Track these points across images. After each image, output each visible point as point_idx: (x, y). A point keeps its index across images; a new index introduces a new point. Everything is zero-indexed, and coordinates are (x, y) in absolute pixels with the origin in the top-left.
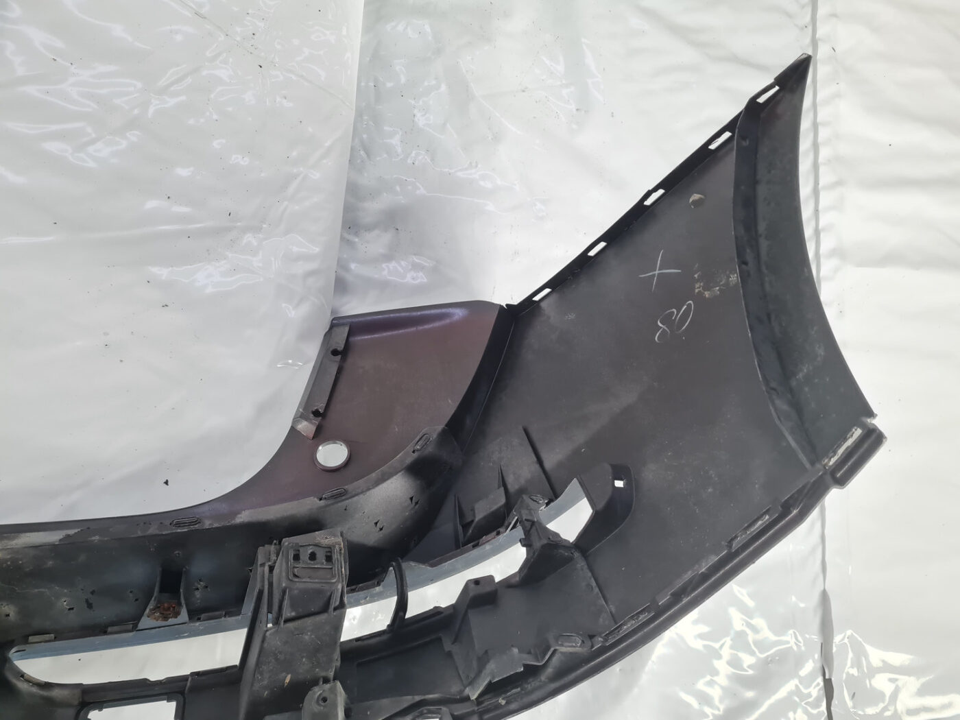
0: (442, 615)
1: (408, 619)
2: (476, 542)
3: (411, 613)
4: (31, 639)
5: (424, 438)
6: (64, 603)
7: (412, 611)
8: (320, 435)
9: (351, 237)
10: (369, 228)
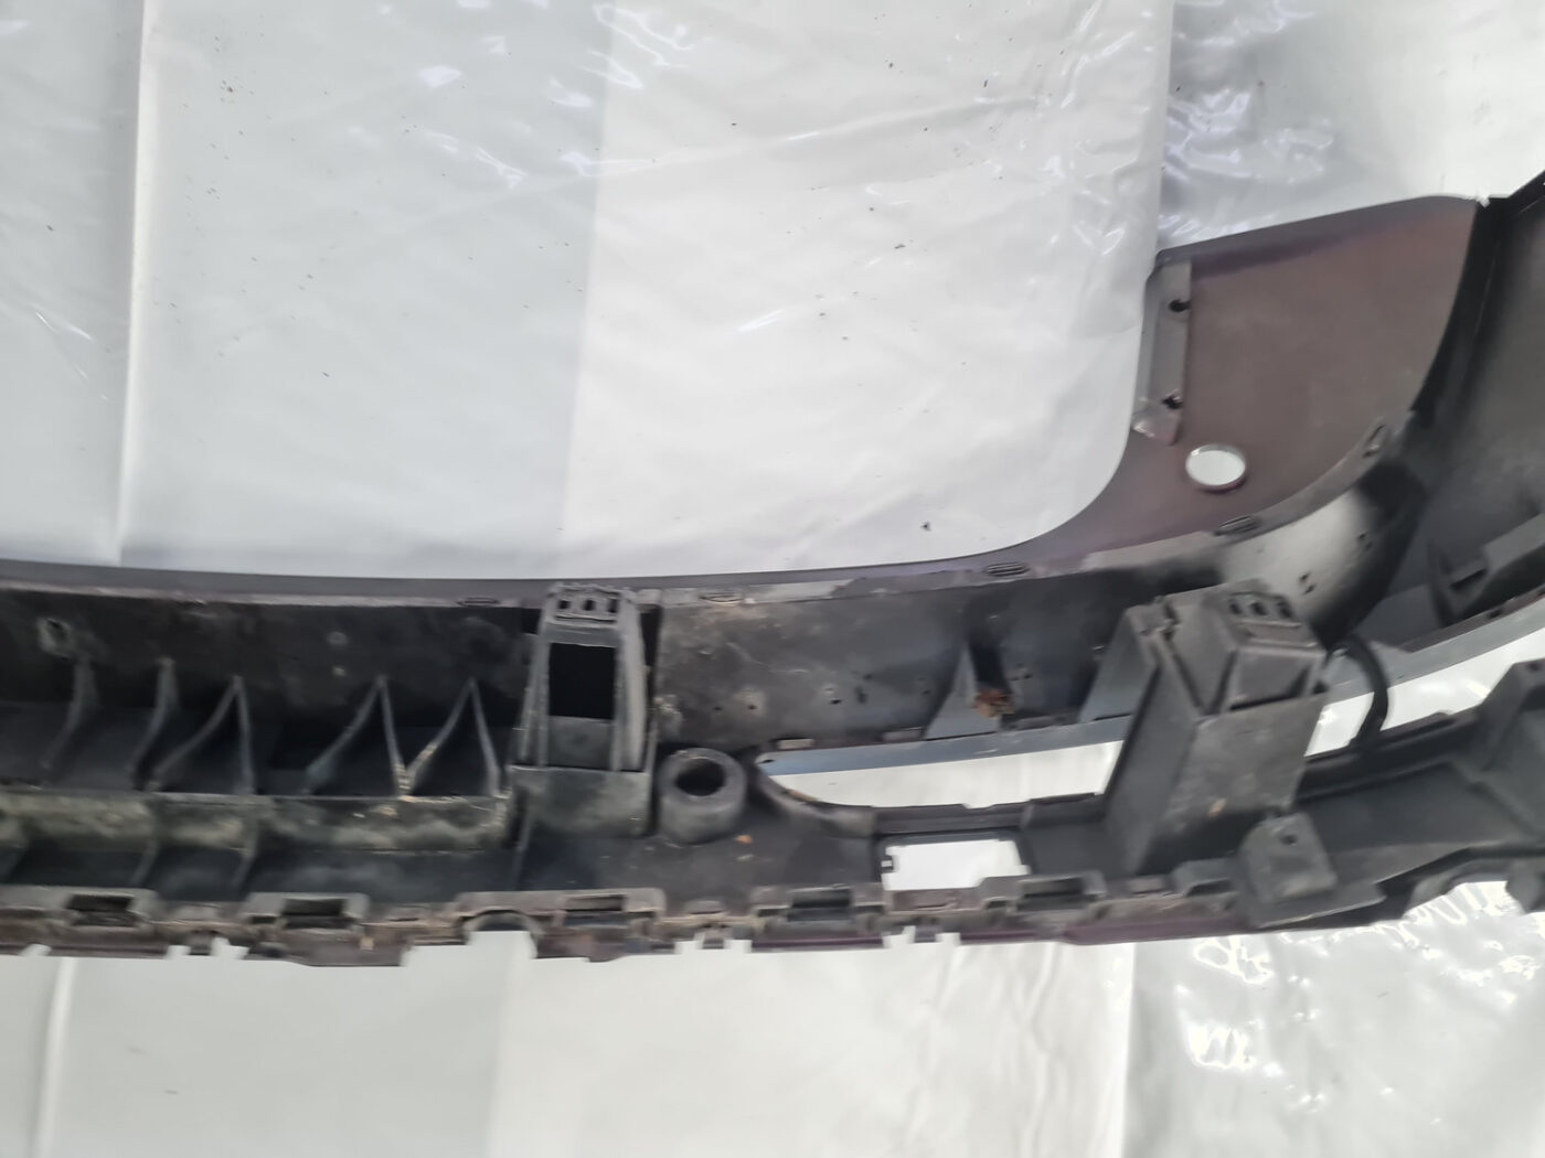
0: (1452, 727)
1: (1386, 731)
2: (1496, 609)
3: (1393, 721)
4: (785, 744)
5: (1382, 432)
6: (827, 691)
7: (1395, 719)
8: (1185, 439)
9: (1181, 106)
10: (1213, 86)
